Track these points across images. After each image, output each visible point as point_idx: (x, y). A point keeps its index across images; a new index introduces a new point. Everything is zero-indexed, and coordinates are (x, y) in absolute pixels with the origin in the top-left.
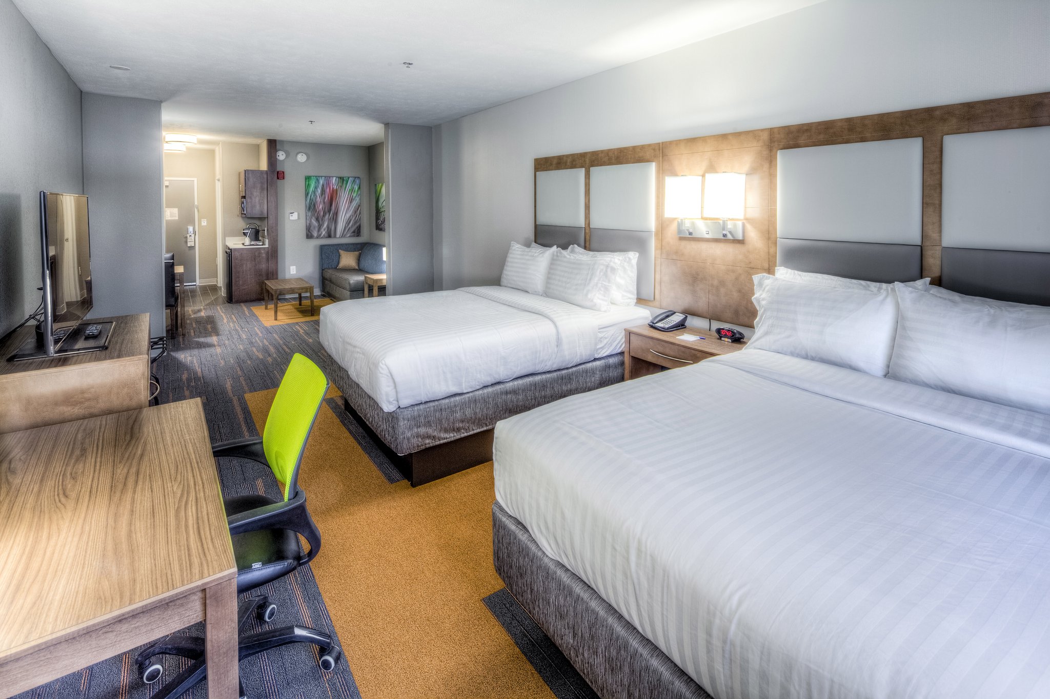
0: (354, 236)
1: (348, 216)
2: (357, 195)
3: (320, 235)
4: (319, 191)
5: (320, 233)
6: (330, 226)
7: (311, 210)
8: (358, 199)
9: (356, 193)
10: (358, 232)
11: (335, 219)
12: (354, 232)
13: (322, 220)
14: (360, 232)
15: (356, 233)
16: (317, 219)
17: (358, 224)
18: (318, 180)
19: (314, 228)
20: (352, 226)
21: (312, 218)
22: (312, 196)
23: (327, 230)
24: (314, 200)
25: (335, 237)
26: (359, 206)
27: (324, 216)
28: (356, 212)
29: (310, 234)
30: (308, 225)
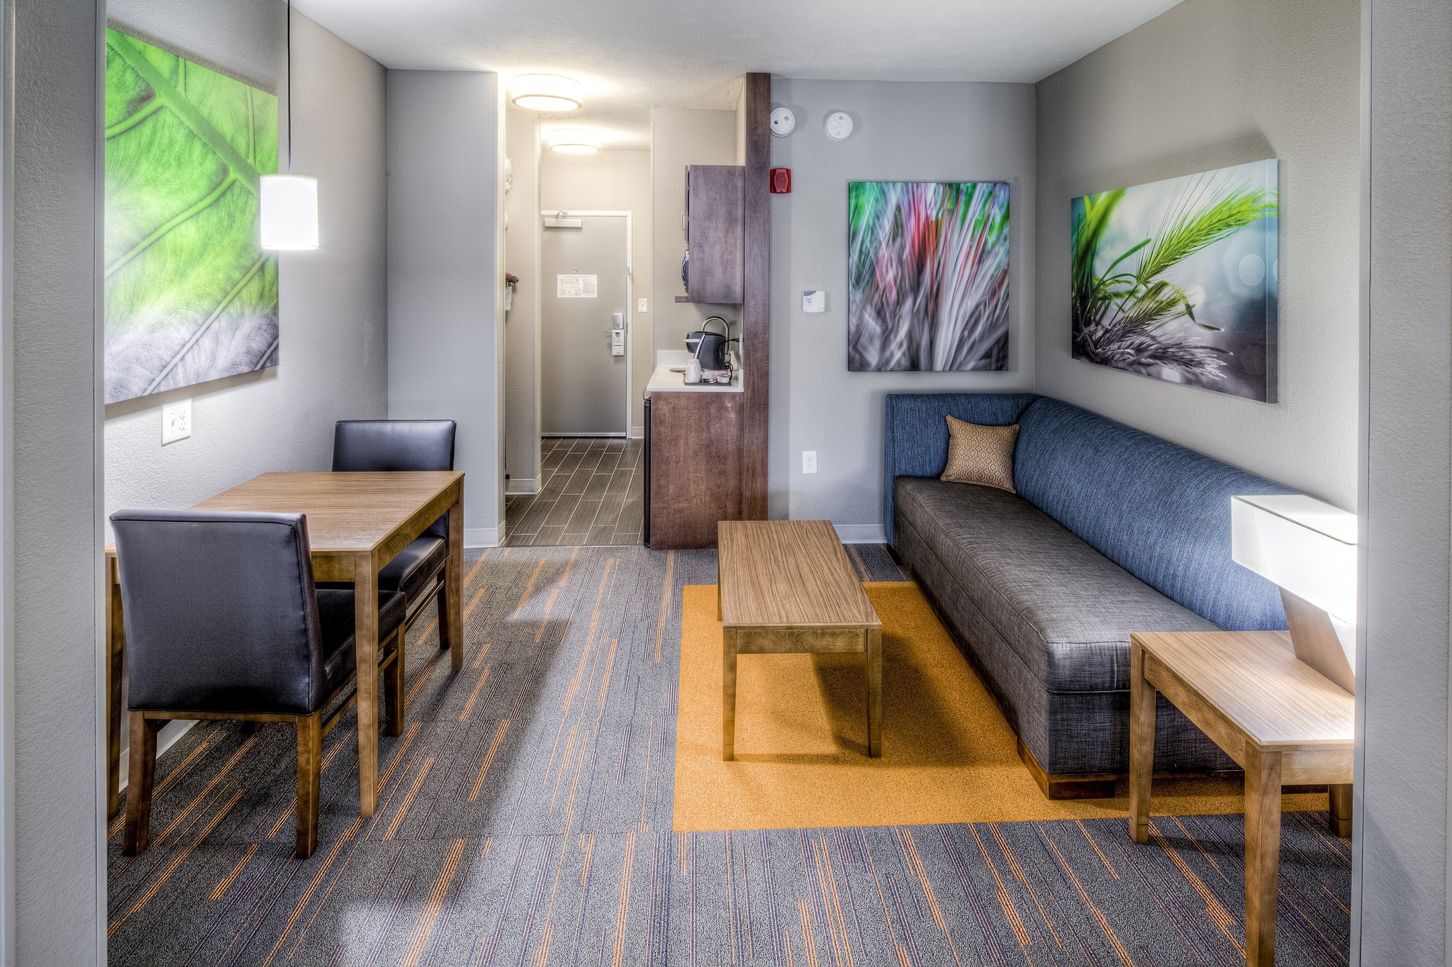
0: (986, 368)
1: (970, 304)
2: (998, 238)
3: (888, 362)
4: (887, 224)
5: (887, 354)
6: (916, 334)
7: (863, 284)
8: (1001, 250)
9: (995, 233)
10: (998, 357)
11: (930, 315)
12: (987, 355)
13: (894, 314)
14: (1005, 357)
15: (994, 360)
16: (880, 313)
17: (1000, 332)
18: (883, 192)
19: (871, 339)
20: (982, 338)
21: (864, 308)
22: (867, 242)
23: (909, 348)
24: (872, 254)
25: (930, 368)
26: (1005, 273)
27: (899, 303)
28: (994, 293)
29: (857, 357)
30: (853, 329)
